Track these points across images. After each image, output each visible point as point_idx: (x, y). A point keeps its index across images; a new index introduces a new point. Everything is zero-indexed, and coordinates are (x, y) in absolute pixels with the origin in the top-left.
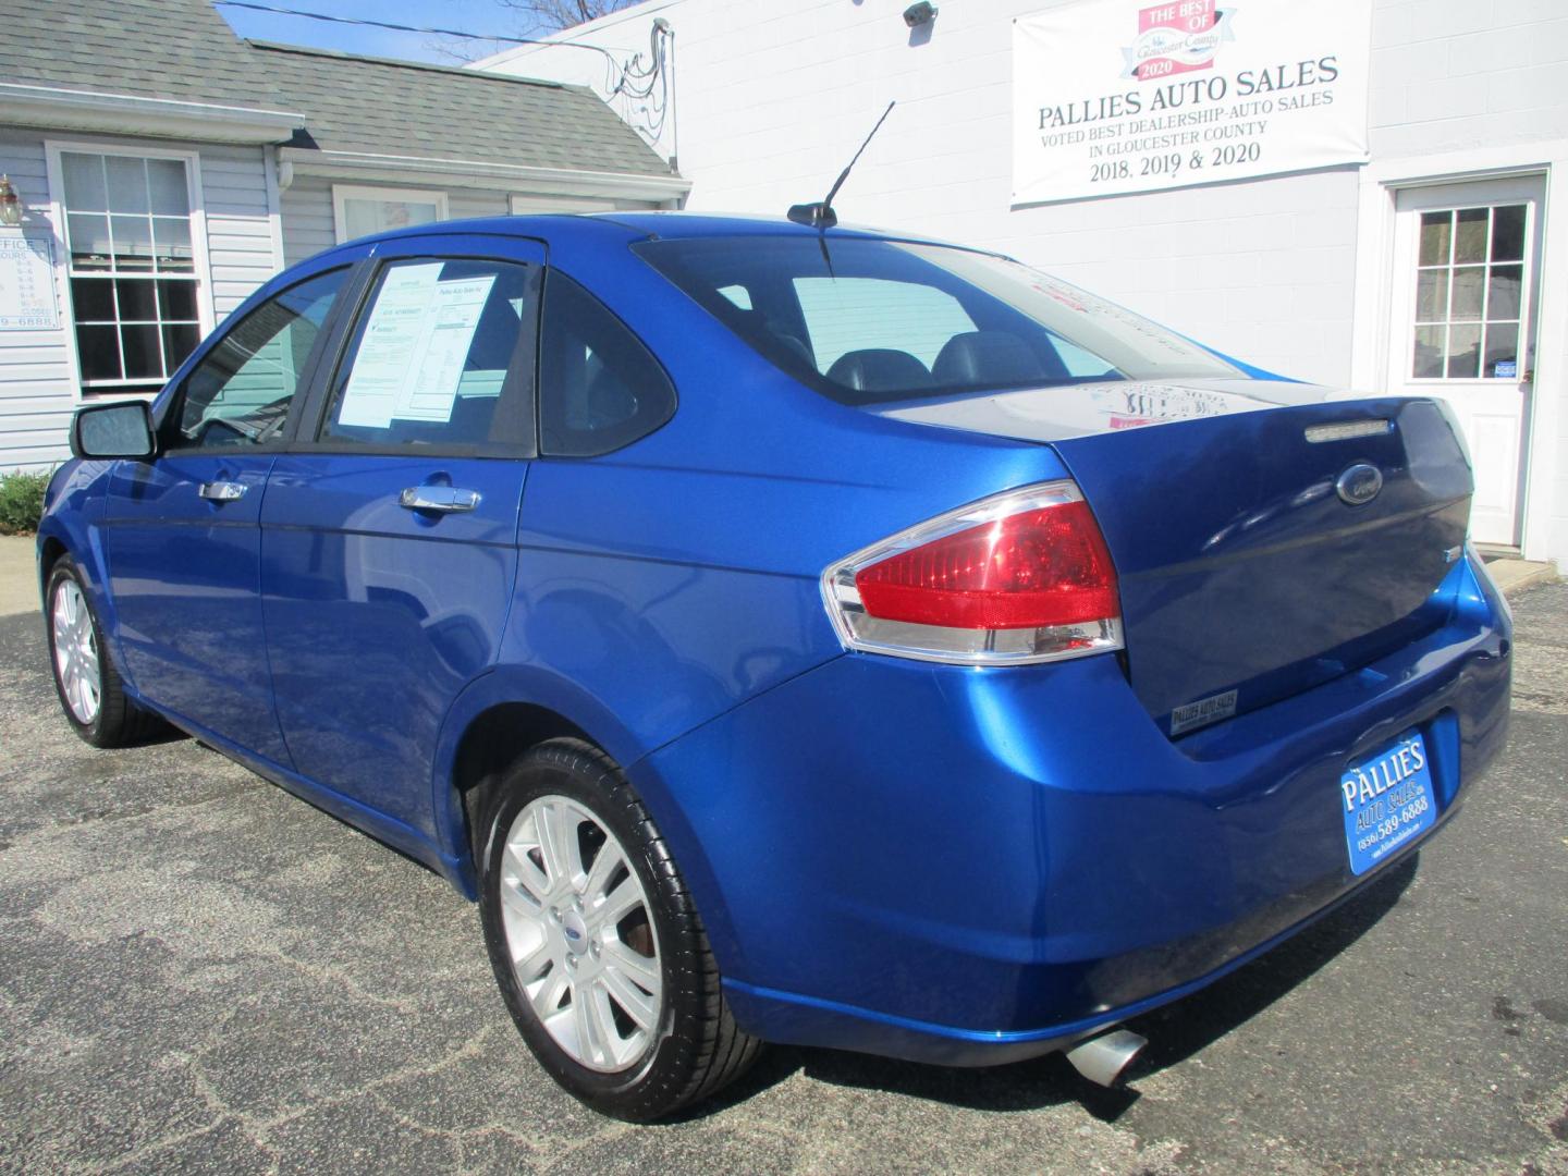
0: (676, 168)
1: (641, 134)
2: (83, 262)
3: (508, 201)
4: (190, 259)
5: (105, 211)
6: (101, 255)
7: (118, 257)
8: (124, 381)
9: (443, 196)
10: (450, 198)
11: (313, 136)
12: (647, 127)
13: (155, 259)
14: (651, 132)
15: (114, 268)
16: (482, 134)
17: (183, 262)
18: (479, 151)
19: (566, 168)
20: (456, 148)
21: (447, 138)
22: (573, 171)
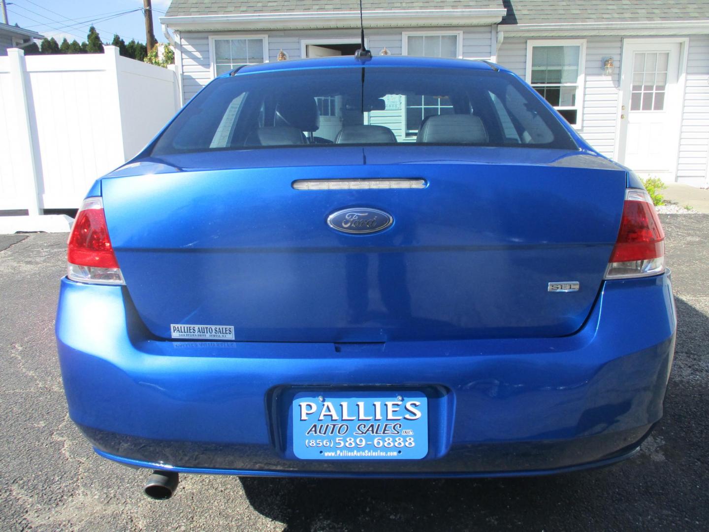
3: (621, 41)
9: (584, 41)
10: (588, 42)
18: (605, 16)
19: (654, 21)
20: (592, 16)
21: (589, 11)
22: (658, 22)
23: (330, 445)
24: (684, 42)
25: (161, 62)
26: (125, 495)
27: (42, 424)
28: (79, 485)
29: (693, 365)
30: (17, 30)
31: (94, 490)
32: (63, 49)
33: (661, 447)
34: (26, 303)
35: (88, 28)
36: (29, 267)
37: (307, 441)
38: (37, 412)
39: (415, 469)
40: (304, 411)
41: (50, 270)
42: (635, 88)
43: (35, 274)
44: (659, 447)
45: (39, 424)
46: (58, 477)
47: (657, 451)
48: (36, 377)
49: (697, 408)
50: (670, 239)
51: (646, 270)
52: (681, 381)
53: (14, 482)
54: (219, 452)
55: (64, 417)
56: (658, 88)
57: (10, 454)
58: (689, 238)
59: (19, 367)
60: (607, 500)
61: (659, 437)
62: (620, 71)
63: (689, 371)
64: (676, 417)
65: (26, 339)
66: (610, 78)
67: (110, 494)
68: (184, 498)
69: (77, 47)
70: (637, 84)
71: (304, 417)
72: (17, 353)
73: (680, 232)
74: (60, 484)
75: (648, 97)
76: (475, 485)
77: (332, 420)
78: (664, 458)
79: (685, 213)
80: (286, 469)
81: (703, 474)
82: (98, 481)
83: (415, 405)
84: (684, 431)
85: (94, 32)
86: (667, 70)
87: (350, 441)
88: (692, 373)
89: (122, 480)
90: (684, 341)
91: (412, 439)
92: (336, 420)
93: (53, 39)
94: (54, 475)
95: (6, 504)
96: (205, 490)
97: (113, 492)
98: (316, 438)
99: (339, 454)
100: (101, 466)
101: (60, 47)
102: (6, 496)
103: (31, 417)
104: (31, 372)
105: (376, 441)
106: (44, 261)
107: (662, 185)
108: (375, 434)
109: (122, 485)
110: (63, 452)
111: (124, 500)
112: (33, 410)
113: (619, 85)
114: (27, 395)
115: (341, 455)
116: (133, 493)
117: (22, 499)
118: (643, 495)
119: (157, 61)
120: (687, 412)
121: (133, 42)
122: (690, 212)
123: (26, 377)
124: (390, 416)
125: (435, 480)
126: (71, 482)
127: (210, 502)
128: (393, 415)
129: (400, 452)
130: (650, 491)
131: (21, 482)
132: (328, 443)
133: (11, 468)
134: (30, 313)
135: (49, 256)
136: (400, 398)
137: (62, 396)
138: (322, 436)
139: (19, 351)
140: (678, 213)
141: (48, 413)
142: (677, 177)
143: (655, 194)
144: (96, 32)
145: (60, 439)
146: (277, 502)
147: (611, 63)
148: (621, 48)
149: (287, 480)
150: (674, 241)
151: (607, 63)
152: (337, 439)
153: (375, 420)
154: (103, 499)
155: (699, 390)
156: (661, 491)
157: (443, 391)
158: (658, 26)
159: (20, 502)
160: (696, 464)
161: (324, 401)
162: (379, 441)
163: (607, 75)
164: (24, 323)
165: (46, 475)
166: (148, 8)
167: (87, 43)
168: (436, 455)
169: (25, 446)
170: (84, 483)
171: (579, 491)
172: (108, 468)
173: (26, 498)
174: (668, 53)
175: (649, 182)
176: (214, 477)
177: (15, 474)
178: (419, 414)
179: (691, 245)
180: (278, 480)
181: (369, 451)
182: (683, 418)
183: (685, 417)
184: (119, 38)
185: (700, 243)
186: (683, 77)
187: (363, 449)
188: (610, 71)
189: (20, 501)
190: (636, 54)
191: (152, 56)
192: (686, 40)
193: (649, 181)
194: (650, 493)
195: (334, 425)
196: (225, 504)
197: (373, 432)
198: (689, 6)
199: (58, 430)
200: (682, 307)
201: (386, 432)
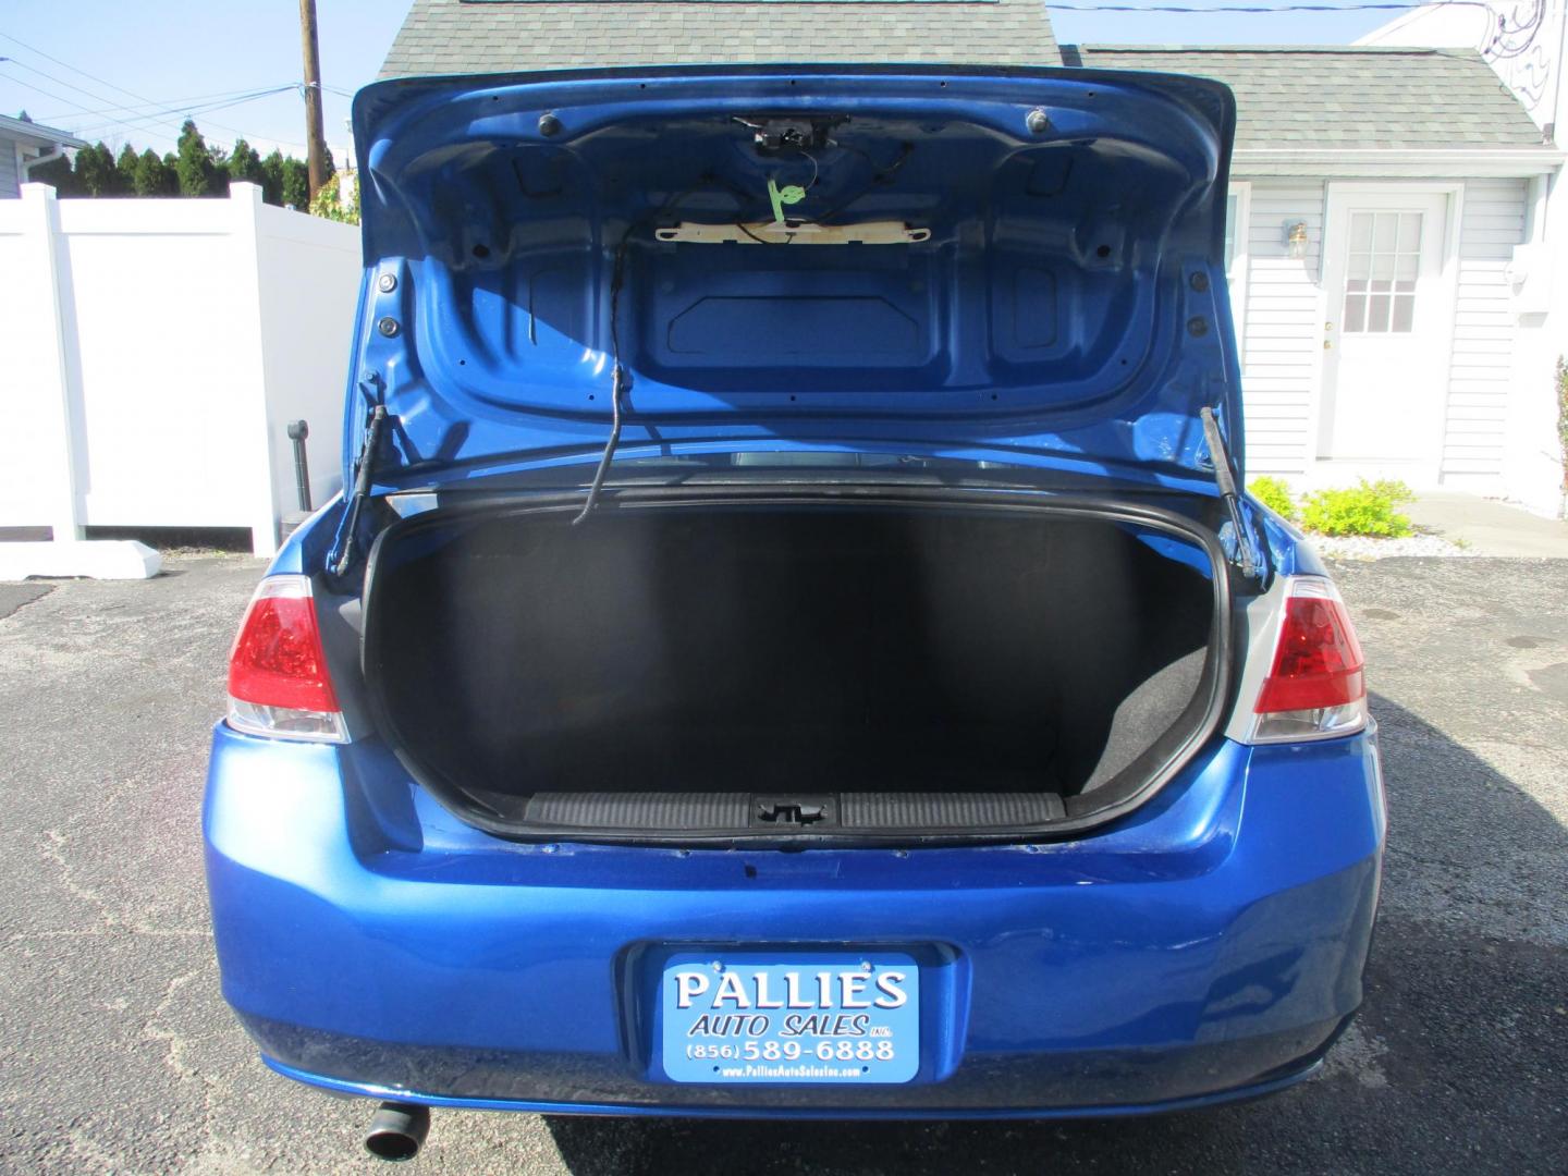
0: (1551, 137)
1: (1520, 97)
3: (1324, 187)
9: (1246, 186)
12: (1530, 88)
14: (1533, 91)
18: (1290, 136)
19: (1391, 147)
20: (1261, 135)
21: (1257, 125)
22: (1398, 151)
23: (734, 1053)
24: (1455, 192)
25: (347, 211)
26: (304, 1153)
27: (121, 1004)
28: (208, 1131)
29: (1453, 888)
30: (27, 129)
31: (238, 1142)
32: (125, 167)
33: (1379, 1059)
34: (64, 739)
35: (181, 125)
36: (60, 659)
37: (689, 1048)
38: (108, 978)
39: (890, 1102)
40: (685, 990)
41: (109, 665)
42: (1354, 284)
43: (77, 674)
44: (1375, 1058)
45: (113, 1003)
46: (164, 1114)
47: (1371, 1066)
48: (99, 903)
49: (1456, 978)
50: (1420, 613)
51: (1329, 725)
52: (1428, 923)
53: (73, 1124)
54: (503, 1066)
55: (165, 989)
56: (1402, 286)
57: (60, 1066)
58: (1461, 612)
59: (61, 881)
60: (1268, 1165)
61: (1378, 1037)
62: (1321, 249)
63: (1446, 900)
64: (1413, 997)
65: (71, 820)
66: (1300, 263)
67: (274, 1150)
68: (425, 1159)
69: (155, 164)
70: (1356, 277)
71: (685, 1001)
72: (55, 849)
73: (1443, 599)
74: (168, 1129)
75: (1380, 304)
76: (1009, 1134)
77: (738, 1008)
78: (1384, 1080)
79: (1456, 555)
80: (637, 1101)
81: (1459, 1113)
82: (247, 1122)
83: (895, 980)
84: (1427, 1027)
85: (193, 132)
86: (1418, 250)
87: (772, 1049)
88: (1450, 905)
89: (297, 1121)
90: (1436, 835)
91: (890, 1045)
92: (745, 1008)
93: (101, 145)
94: (155, 1110)
95: (63, 1171)
96: (467, 1142)
97: (279, 1147)
98: (706, 1043)
99: (751, 1073)
100: (250, 1092)
101: (116, 162)
102: (58, 1153)
103: (96, 989)
104: (89, 892)
105: (820, 1048)
106: (95, 644)
107: (1407, 495)
108: (818, 1034)
109: (297, 1132)
110: (170, 1063)
111: (304, 1163)
112: (99, 974)
113: (1320, 280)
114: (85, 941)
115: (754, 1074)
116: (320, 1147)
117: (94, 1160)
118: (1340, 1155)
119: (337, 209)
120: (1435, 987)
121: (277, 156)
122: (1466, 553)
123: (79, 901)
124: (848, 1001)
125: (928, 1124)
126: (191, 1125)
127: (477, 1167)
128: (854, 999)
129: (865, 1069)
130: (1355, 1148)
131: (88, 1125)
132: (730, 1051)
133: (64, 1096)
134: (74, 762)
135: (104, 634)
136: (868, 966)
137: (158, 945)
138: (718, 1038)
139: (60, 845)
140: (1440, 555)
141: (133, 980)
142: (1443, 474)
143: (1394, 513)
144: (196, 132)
145: (162, 1035)
146: (613, 1167)
147: (1303, 233)
148: (1324, 201)
149: (632, 1122)
150: (1429, 617)
151: (1293, 232)
152: (748, 1043)
153: (820, 1007)
154: (259, 1161)
155: (1462, 941)
156: (1374, 1148)
157: (949, 954)
158: (1400, 158)
159: (90, 1166)
160: (1448, 1093)
161: (723, 970)
162: (827, 1048)
163: (1294, 258)
164: (64, 784)
165: (137, 1110)
166: (312, 84)
167: (178, 155)
168: (935, 1075)
169: (90, 1049)
170: (218, 1128)
171: (1214, 1147)
172: (265, 1096)
173: (101, 1158)
174: (1421, 215)
175: (1382, 488)
176: (484, 1115)
177: (74, 1108)
178: (902, 998)
179: (1464, 626)
180: (613, 1123)
181: (808, 1067)
182: (1427, 1000)
183: (1431, 998)
184: (247, 146)
185: (1484, 622)
186: (1452, 264)
187: (796, 1064)
188: (1299, 249)
189: (89, 1163)
190: (1354, 215)
191: (327, 198)
192: (1459, 187)
193: (1380, 485)
194: (1354, 1152)
195: (742, 1018)
196: (508, 1171)
197: (815, 1032)
198: (1464, 117)
199: (154, 1016)
200: (1439, 764)
201: (839, 1031)
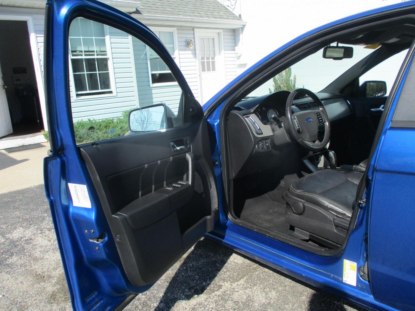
0: (241, 18)
1: (228, 8)
2: (75, 53)
3: (193, 30)
4: (106, 51)
5: (80, 37)
6: (80, 51)
7: (85, 51)
8: (88, 92)
9: (175, 29)
10: (177, 30)
11: (139, 10)
12: (230, 6)
13: (95, 51)
14: (231, 7)
15: (84, 55)
16: (185, 9)
17: (104, 53)
20: (180, 13)
21: (177, 10)
24: (221, 32)
42: (203, 58)
62: (195, 48)
70: (202, 56)
75: (208, 64)
86: (214, 48)
113: (196, 57)
147: (192, 43)
148: (194, 34)
151: (189, 43)
158: (212, 22)
163: (189, 51)
174: (214, 39)
186: (223, 52)
188: (190, 48)
190: (200, 38)
192: (221, 31)
